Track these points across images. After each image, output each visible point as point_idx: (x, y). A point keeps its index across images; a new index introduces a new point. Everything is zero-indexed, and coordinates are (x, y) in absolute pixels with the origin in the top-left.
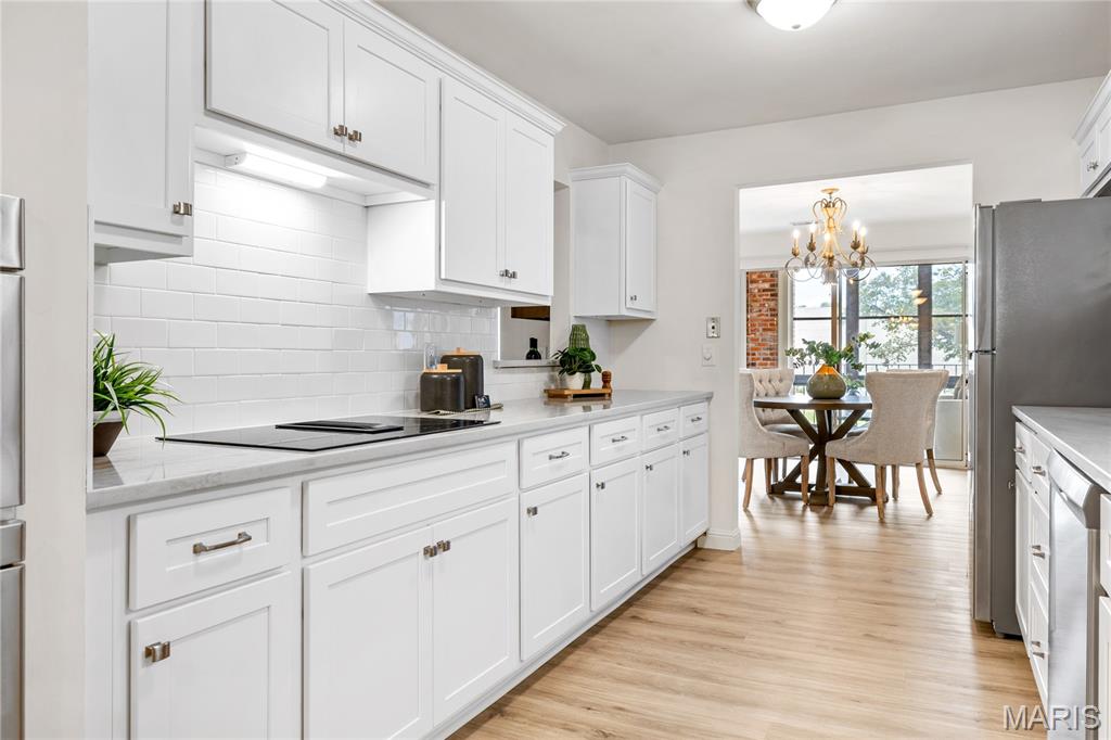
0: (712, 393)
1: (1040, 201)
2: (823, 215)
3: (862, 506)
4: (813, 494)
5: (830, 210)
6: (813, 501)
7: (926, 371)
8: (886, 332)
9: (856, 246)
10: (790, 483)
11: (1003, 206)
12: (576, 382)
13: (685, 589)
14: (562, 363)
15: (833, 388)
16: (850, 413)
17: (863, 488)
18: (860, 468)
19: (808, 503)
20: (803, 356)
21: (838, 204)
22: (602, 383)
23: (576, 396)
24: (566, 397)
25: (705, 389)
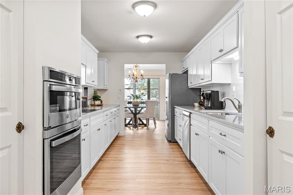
0: (120, 105)
1: (177, 74)
2: (135, 68)
3: (143, 127)
4: (134, 125)
5: (137, 68)
6: (135, 127)
7: (149, 100)
8: (138, 92)
9: (142, 75)
10: (129, 124)
11: (173, 74)
12: (97, 102)
13: (119, 142)
14: (93, 98)
15: (137, 104)
16: (141, 108)
17: (143, 124)
18: (143, 121)
19: (133, 127)
20: (131, 97)
21: (138, 67)
22: (100, 103)
23: (97, 105)
24: (95, 105)
25: (118, 104)
